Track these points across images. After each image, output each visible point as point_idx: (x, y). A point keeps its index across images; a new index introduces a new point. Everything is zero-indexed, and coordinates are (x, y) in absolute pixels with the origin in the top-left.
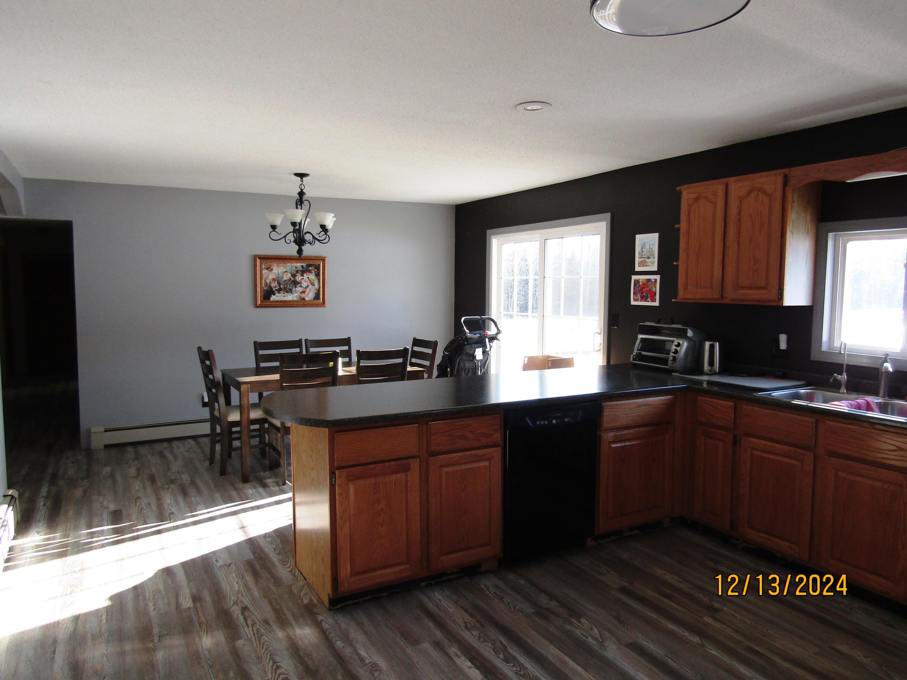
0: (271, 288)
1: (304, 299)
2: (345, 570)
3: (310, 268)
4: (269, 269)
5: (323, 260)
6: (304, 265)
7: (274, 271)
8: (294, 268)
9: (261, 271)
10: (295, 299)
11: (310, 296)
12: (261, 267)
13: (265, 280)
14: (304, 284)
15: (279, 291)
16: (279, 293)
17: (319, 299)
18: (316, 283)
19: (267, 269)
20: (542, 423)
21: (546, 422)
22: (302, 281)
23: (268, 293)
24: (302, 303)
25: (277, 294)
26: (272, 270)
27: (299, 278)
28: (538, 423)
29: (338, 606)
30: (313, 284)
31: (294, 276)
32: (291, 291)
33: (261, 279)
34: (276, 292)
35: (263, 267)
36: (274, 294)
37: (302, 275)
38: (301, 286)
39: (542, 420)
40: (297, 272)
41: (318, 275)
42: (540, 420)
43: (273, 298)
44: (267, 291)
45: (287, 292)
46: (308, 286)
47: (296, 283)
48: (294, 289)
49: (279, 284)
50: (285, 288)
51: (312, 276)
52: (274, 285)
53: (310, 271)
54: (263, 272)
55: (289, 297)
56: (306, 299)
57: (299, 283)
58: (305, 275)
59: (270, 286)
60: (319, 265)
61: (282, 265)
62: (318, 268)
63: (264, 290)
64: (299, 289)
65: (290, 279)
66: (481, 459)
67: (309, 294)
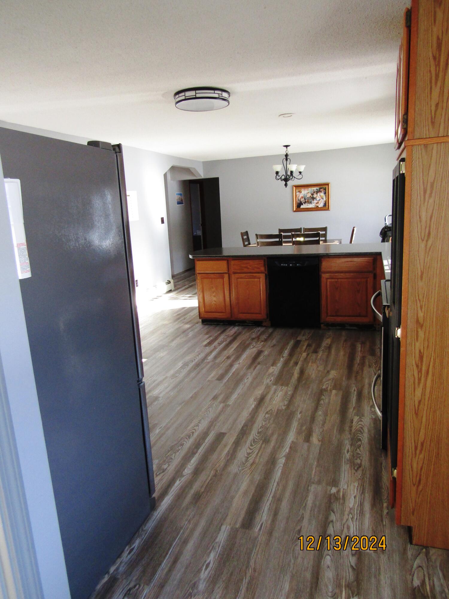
0: (301, 202)
1: (318, 206)
2: (203, 310)
3: (321, 190)
4: (300, 192)
5: (328, 184)
6: (318, 188)
7: (302, 193)
8: (312, 191)
9: (296, 193)
10: (313, 207)
11: (321, 205)
12: (296, 191)
13: (298, 198)
14: (318, 199)
15: (305, 202)
16: (305, 204)
17: (326, 206)
18: (324, 198)
19: (299, 192)
20: (284, 265)
21: (286, 265)
22: (317, 197)
23: (299, 205)
24: (317, 209)
25: (304, 205)
26: (301, 192)
27: (315, 196)
28: (282, 265)
29: (205, 323)
30: (322, 198)
31: (312, 194)
32: (311, 203)
33: (296, 197)
34: (303, 204)
35: (297, 191)
36: (303, 205)
37: (317, 194)
38: (316, 200)
39: (284, 264)
40: (314, 192)
41: (325, 193)
42: (283, 264)
43: (302, 207)
44: (299, 203)
45: (309, 203)
46: (320, 199)
47: (313, 198)
48: (312, 202)
49: (305, 199)
50: (308, 201)
51: (322, 194)
52: (302, 200)
53: (321, 192)
54: (297, 194)
55: (310, 206)
56: (319, 206)
57: (315, 198)
58: (318, 194)
59: (300, 200)
60: (326, 188)
61: (306, 189)
62: (325, 189)
63: (297, 203)
64: (315, 201)
65: (310, 196)
66: (255, 277)
67: (320, 204)
